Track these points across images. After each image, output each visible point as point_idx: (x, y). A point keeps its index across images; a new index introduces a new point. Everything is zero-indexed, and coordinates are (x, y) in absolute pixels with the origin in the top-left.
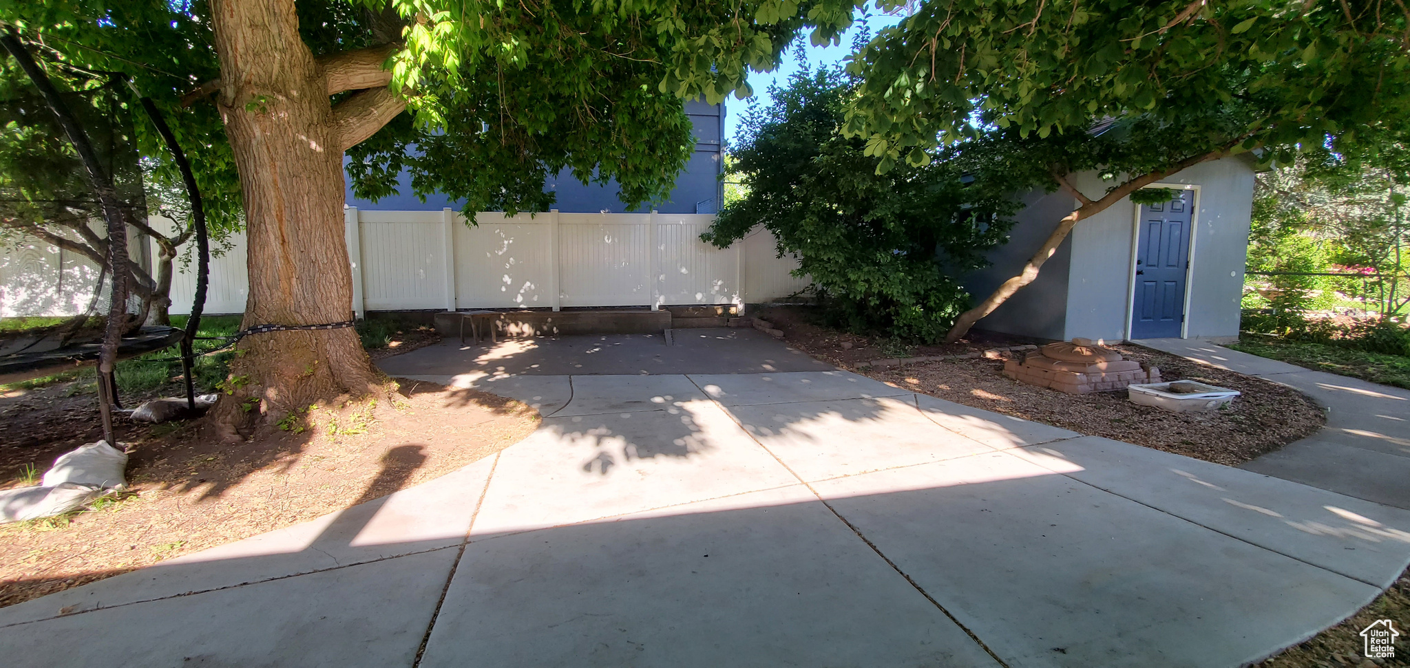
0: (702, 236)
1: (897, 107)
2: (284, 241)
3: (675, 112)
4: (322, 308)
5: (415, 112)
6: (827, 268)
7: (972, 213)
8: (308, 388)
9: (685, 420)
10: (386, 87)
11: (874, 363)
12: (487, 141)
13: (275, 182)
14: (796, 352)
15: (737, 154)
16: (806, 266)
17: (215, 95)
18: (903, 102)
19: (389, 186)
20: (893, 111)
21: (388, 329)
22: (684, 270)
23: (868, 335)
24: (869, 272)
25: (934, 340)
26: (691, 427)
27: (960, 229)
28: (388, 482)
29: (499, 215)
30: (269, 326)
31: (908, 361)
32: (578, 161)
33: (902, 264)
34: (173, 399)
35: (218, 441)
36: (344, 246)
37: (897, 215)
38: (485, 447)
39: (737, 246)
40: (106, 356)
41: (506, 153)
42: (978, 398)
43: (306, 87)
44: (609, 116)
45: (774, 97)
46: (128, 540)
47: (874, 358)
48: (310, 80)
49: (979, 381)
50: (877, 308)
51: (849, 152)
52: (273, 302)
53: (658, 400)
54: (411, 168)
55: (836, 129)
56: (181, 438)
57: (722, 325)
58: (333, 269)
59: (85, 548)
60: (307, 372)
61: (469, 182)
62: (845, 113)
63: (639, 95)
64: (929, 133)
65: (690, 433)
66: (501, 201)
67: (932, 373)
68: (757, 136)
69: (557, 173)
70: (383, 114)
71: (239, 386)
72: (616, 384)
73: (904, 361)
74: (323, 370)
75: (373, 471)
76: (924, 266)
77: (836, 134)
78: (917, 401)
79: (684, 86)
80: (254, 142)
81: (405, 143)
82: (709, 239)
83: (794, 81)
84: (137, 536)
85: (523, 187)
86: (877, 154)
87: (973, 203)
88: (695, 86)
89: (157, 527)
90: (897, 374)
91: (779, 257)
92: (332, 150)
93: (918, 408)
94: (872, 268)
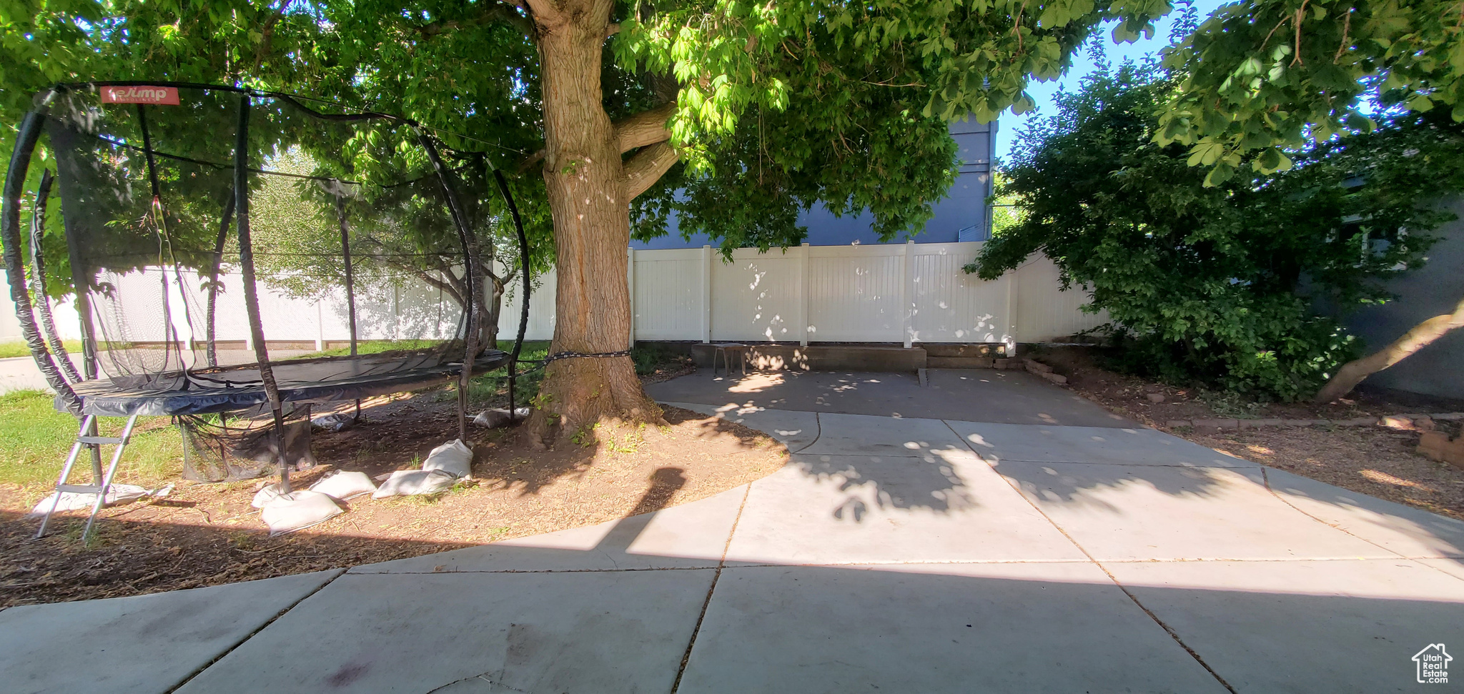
0: (965, 268)
1: (1240, 102)
2: (583, 281)
3: (938, 135)
4: (608, 339)
5: (687, 162)
6: (1130, 302)
7: (1362, 228)
8: (594, 408)
9: (944, 470)
10: (666, 142)
11: (1197, 423)
12: (746, 182)
13: (579, 231)
14: (1083, 402)
15: (1011, 173)
16: (1100, 300)
17: (541, 162)
18: (1248, 94)
19: (660, 229)
20: (1232, 108)
21: (653, 357)
22: (942, 305)
23: (1188, 386)
24: (1192, 308)
25: (1295, 397)
26: (952, 480)
27: (1339, 249)
28: (654, 499)
29: (753, 251)
30: (569, 353)
31: (1252, 423)
32: (831, 194)
33: (1244, 297)
34: (500, 410)
35: (530, 447)
36: (626, 285)
37: (1235, 235)
38: (737, 477)
39: (1008, 280)
40: (465, 373)
41: (762, 191)
42: (1372, 482)
43: (605, 149)
44: (864, 145)
45: (1060, 105)
46: (472, 521)
47: (1197, 416)
48: (608, 143)
49: (1373, 459)
50: (1204, 352)
51: (1164, 160)
52: (573, 331)
53: (912, 445)
54: (679, 212)
55: (1146, 135)
56: (505, 442)
57: (987, 366)
58: (617, 305)
59: (447, 522)
60: (595, 394)
61: (727, 221)
62: (1160, 116)
63: (899, 122)
64: (1290, 131)
65: (950, 486)
66: (756, 237)
67: (1290, 441)
68: (1037, 152)
69: (810, 207)
70: (661, 166)
71: (546, 402)
72: (866, 426)
73: (1244, 424)
74: (606, 394)
75: (643, 488)
76: (1279, 299)
77: (1146, 141)
78: (1265, 478)
79: (951, 107)
80: (566, 199)
81: (674, 189)
82: (973, 270)
83: (1087, 84)
84: (478, 518)
85: (776, 224)
86: (1207, 162)
87: (1364, 214)
88: (963, 106)
89: (491, 513)
90: (1234, 440)
91: (1063, 290)
92: (621, 200)
93: (1267, 487)
94: (1198, 303)
